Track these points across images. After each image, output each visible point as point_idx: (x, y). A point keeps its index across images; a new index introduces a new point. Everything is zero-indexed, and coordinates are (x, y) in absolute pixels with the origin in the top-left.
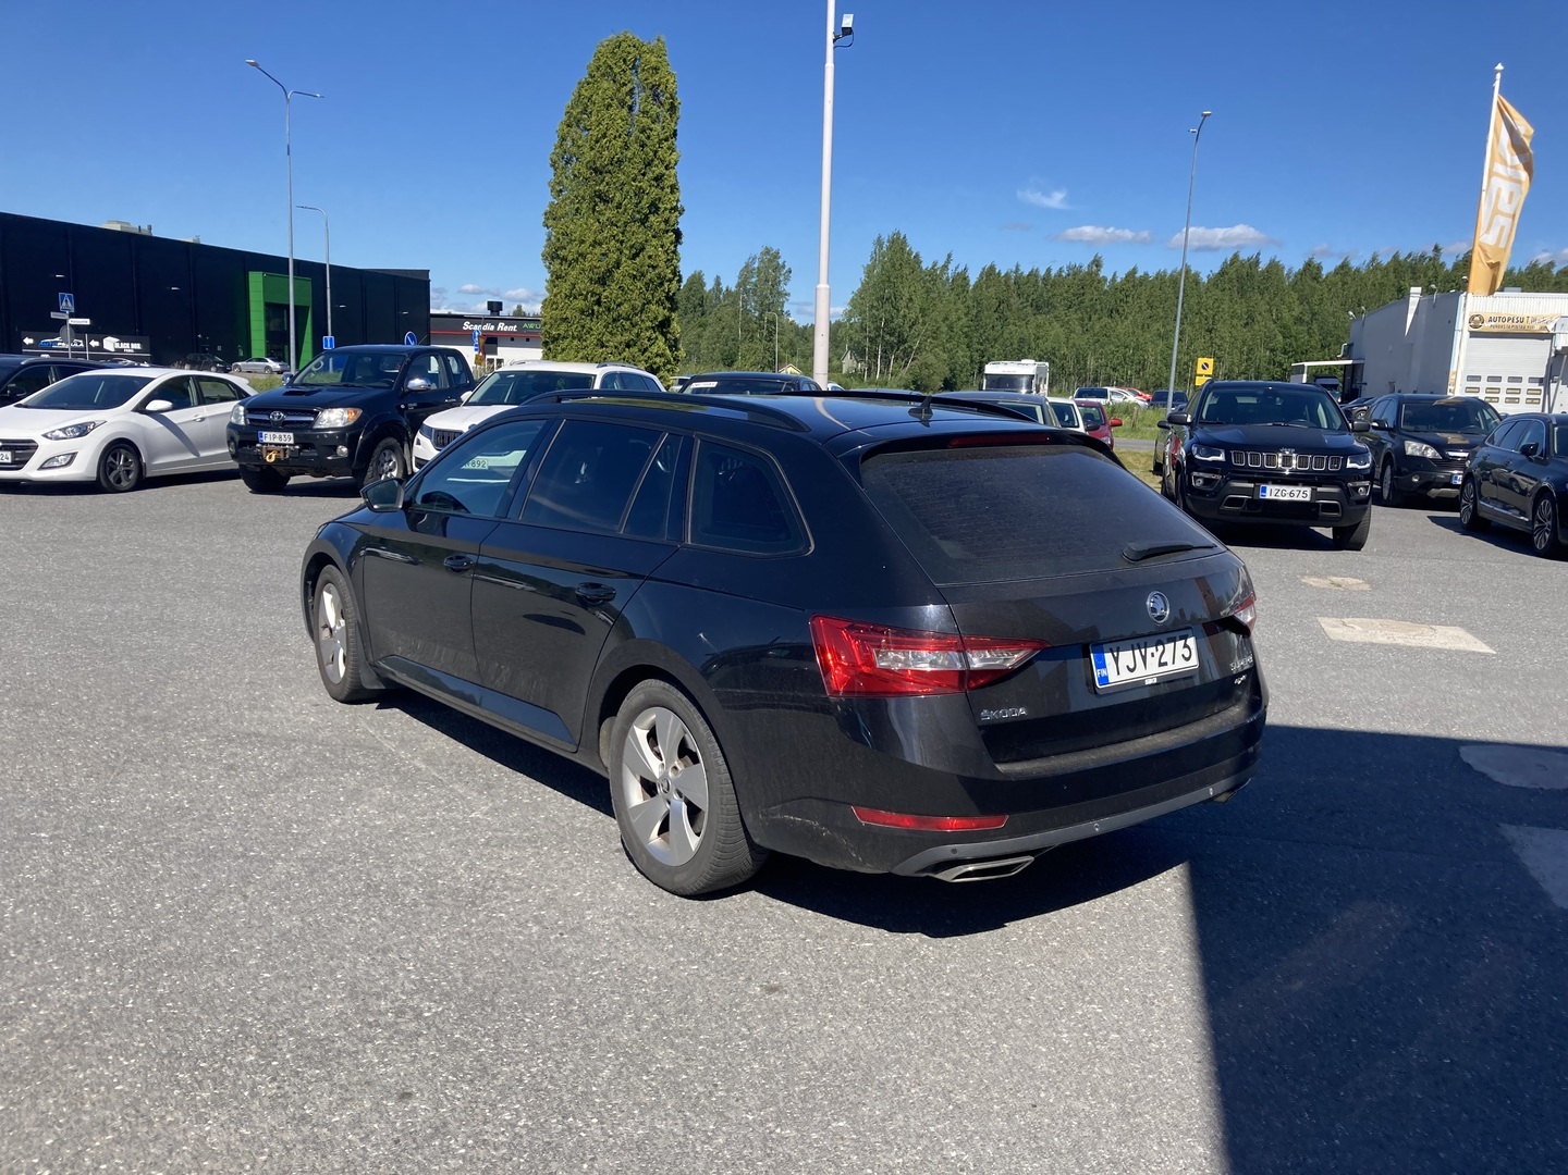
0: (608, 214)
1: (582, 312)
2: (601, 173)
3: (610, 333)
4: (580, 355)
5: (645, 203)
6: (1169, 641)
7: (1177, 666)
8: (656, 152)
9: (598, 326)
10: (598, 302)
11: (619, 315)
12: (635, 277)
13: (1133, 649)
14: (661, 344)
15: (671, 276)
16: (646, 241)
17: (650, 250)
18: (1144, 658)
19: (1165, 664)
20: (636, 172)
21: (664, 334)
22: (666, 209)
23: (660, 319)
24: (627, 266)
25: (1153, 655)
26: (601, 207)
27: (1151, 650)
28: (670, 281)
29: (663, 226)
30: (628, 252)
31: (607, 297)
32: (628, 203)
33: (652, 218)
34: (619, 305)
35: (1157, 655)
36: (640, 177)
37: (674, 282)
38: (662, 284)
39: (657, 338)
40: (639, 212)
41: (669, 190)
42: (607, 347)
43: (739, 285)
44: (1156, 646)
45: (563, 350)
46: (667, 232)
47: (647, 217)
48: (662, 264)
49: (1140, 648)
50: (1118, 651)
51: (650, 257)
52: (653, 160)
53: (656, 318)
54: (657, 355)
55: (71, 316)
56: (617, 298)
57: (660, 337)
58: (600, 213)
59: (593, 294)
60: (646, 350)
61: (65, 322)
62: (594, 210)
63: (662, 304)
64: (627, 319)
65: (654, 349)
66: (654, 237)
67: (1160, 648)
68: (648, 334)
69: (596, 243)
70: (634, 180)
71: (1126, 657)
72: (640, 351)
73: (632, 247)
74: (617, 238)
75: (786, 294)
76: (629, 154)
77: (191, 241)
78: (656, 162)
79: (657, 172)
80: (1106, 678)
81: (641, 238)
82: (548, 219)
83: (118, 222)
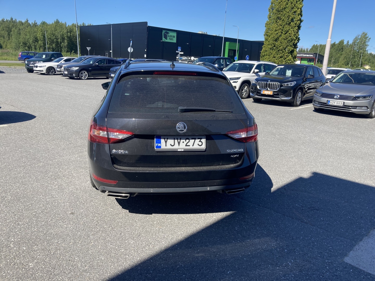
0: (280, 23)
1: (271, 49)
2: (280, 12)
3: (277, 54)
4: (269, 60)
5: (290, 19)
6: (192, 139)
7: (194, 147)
8: (295, 5)
9: (274, 52)
10: (275, 46)
11: (279, 49)
12: (285, 39)
13: (174, 139)
14: (290, 57)
15: (295, 39)
16: (289, 29)
17: (290, 32)
18: (179, 143)
19: (189, 146)
20: (289, 11)
21: (292, 55)
22: (296, 20)
23: (290, 51)
24: (283, 36)
25: (183, 142)
26: (279, 20)
27: (182, 141)
28: (295, 40)
29: (294, 25)
30: (284, 33)
31: (277, 45)
32: (286, 20)
33: (292, 23)
34: (280, 47)
35: (185, 143)
36: (290, 12)
37: (296, 40)
38: (292, 41)
39: (289, 55)
40: (288, 22)
41: (297, 15)
42: (276, 58)
43: (353, 43)
44: (186, 139)
45: (265, 59)
46: (296, 27)
47: (290, 23)
48: (292, 35)
49: (177, 139)
50: (167, 139)
51: (289, 34)
52: (294, 7)
53: (289, 50)
54: (289, 60)
55: (180, 52)
56: (279, 45)
57: (290, 55)
58: (278, 22)
59: (274, 44)
60: (286, 58)
61: (179, 53)
62: (277, 22)
63: (292, 46)
64: (281, 50)
65: (288, 58)
66: (291, 28)
67: (187, 141)
68: (286, 54)
69: (276, 31)
70: (288, 13)
71: (170, 142)
72: (284, 59)
73: (285, 31)
74: (281, 29)
75: (368, 45)
76: (288, 6)
77: (215, 35)
78: (295, 8)
79: (295, 10)
80: (160, 147)
81: (288, 29)
82: (266, 25)
83: (201, 32)
